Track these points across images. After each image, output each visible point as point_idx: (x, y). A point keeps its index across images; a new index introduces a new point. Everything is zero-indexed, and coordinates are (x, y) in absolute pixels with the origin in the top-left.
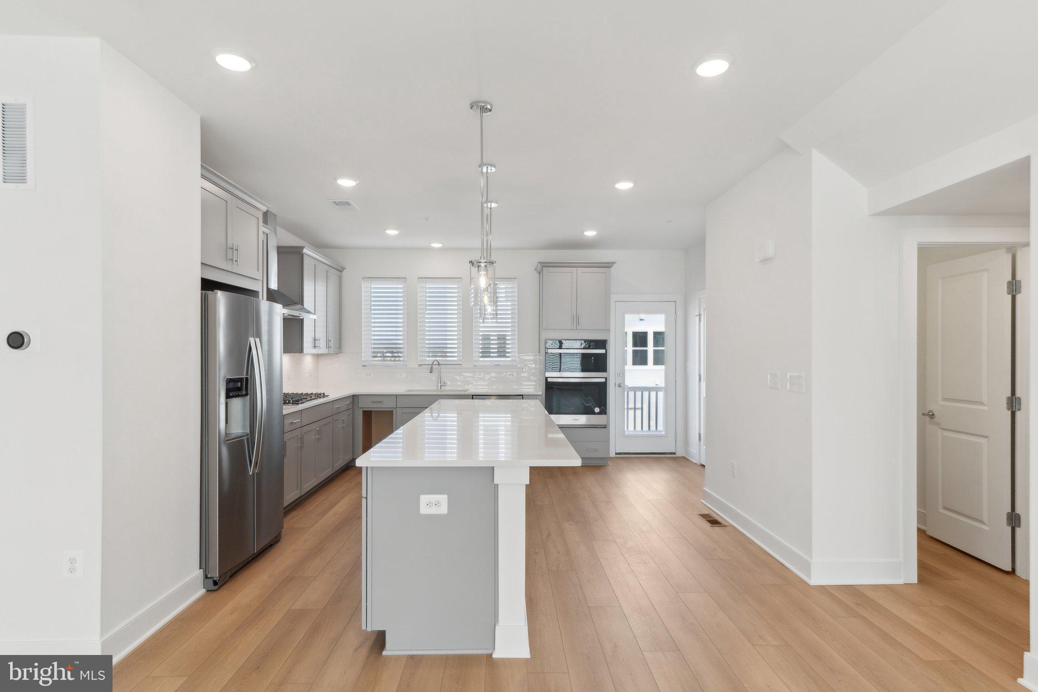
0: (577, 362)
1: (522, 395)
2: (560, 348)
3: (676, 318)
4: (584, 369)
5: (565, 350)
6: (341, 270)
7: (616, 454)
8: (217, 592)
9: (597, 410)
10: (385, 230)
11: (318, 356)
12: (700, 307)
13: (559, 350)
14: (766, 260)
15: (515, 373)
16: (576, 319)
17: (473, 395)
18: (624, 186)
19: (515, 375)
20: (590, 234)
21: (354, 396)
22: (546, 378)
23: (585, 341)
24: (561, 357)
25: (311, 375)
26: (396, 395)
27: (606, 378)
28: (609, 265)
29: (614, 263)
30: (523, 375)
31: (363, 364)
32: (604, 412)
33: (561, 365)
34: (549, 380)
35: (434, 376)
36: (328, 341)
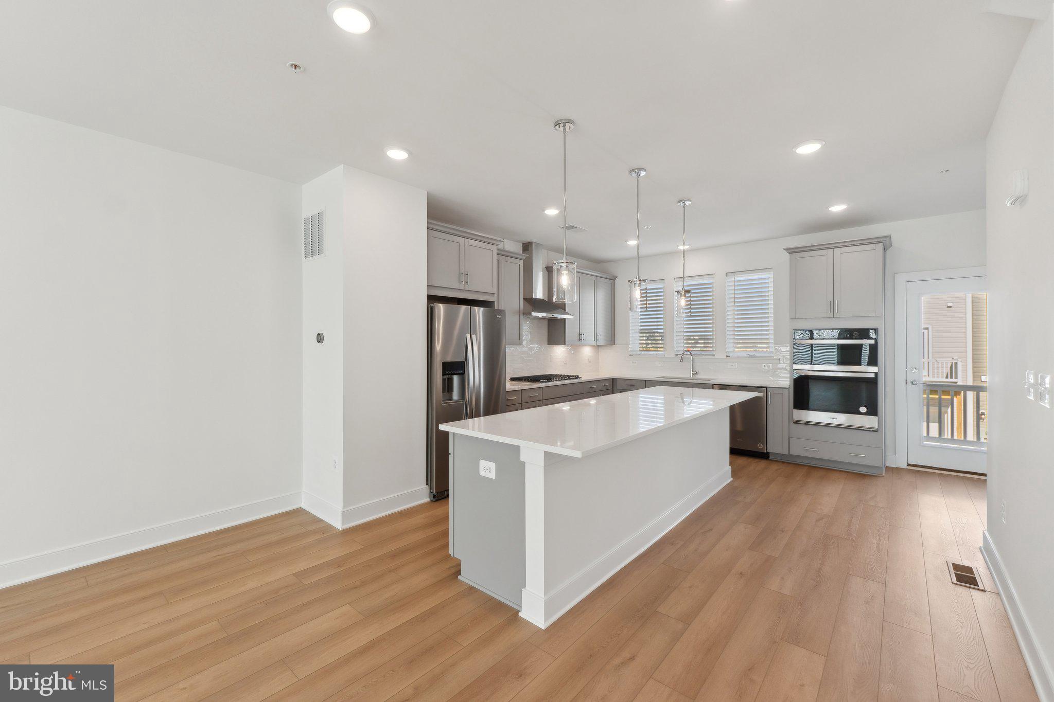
0: (834, 354)
2: (812, 338)
4: (842, 362)
5: (817, 340)
6: (613, 279)
7: (909, 465)
8: (434, 503)
9: (863, 409)
10: (626, 242)
11: (598, 347)
13: (809, 340)
15: (770, 365)
16: (833, 307)
17: (713, 385)
18: (808, 149)
19: (770, 367)
20: (838, 208)
21: (613, 379)
22: (793, 371)
23: (842, 330)
24: (812, 349)
25: (590, 362)
26: (646, 381)
27: (876, 373)
28: (879, 240)
29: (886, 237)
30: (780, 366)
31: (631, 354)
32: (873, 411)
33: (812, 357)
34: (799, 373)
35: (687, 365)
36: (596, 336)
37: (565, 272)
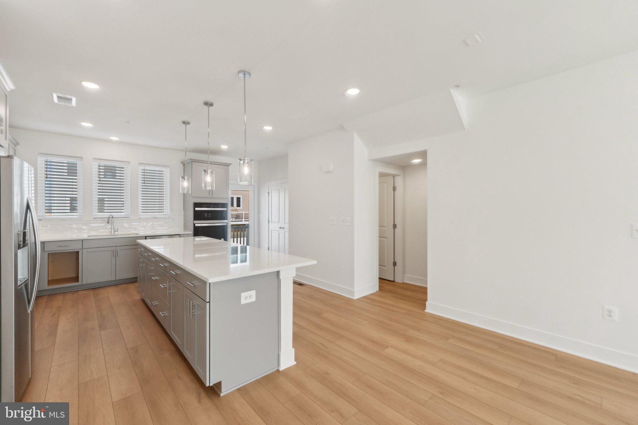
1: (179, 235)
3: (254, 193)
12: (269, 188)
14: (328, 172)
15: (168, 222)
16: (211, 192)
17: (146, 237)
20: (224, 147)
22: (194, 224)
26: (83, 240)
27: (227, 223)
28: (228, 165)
29: (231, 164)
34: (196, 225)
37: (246, 165)
